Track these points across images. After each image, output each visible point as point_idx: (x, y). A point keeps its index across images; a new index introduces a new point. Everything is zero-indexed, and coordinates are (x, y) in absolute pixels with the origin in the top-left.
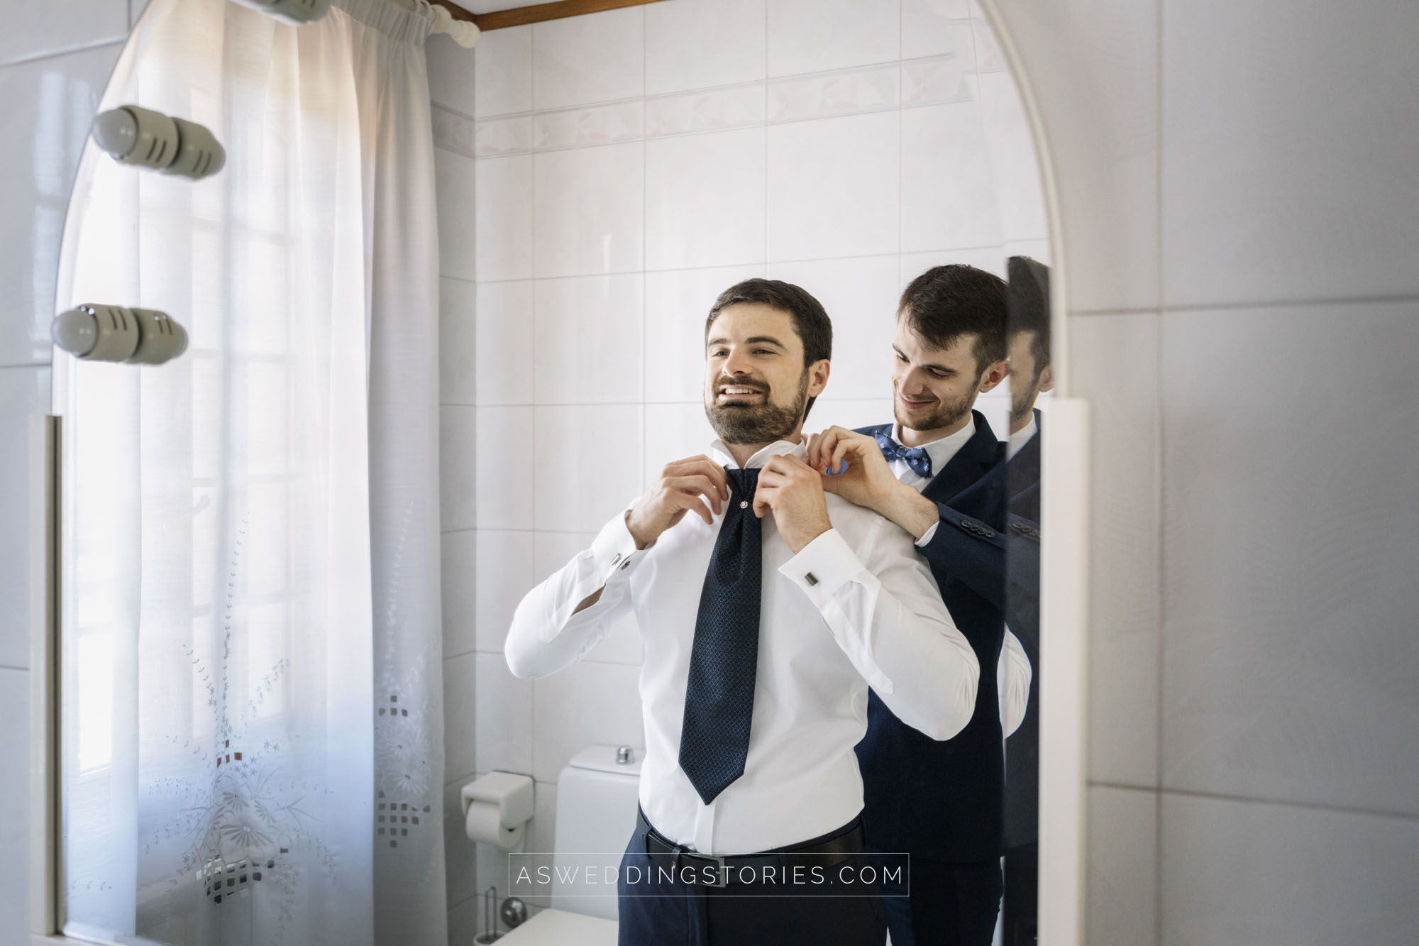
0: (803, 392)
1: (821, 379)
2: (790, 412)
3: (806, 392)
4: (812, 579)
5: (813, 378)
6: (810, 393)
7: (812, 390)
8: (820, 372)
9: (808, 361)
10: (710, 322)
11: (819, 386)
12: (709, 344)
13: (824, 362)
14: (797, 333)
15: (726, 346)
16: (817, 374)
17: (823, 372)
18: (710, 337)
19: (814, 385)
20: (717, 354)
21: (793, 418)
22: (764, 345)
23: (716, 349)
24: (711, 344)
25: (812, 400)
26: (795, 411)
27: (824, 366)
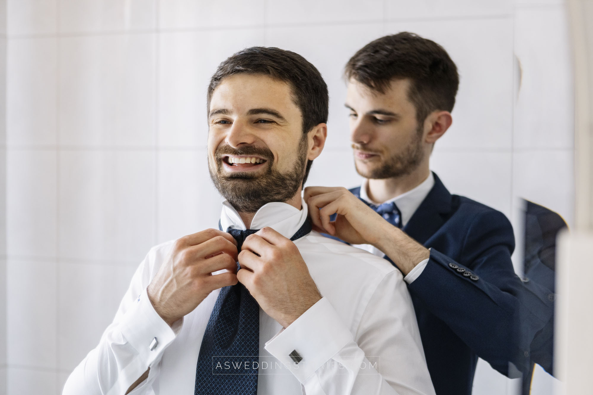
0: (303, 157)
1: (319, 142)
2: (291, 176)
3: (305, 156)
4: (296, 357)
5: (311, 142)
6: (309, 157)
7: (311, 154)
8: (318, 135)
9: (307, 127)
10: (211, 90)
11: (317, 149)
12: (210, 114)
13: (321, 125)
14: (296, 103)
15: (228, 116)
16: (316, 138)
17: (320, 135)
18: (211, 109)
19: (313, 149)
20: (219, 122)
21: (294, 183)
22: (264, 116)
23: (219, 117)
24: (212, 114)
25: (310, 162)
26: (295, 176)
27: (322, 130)
